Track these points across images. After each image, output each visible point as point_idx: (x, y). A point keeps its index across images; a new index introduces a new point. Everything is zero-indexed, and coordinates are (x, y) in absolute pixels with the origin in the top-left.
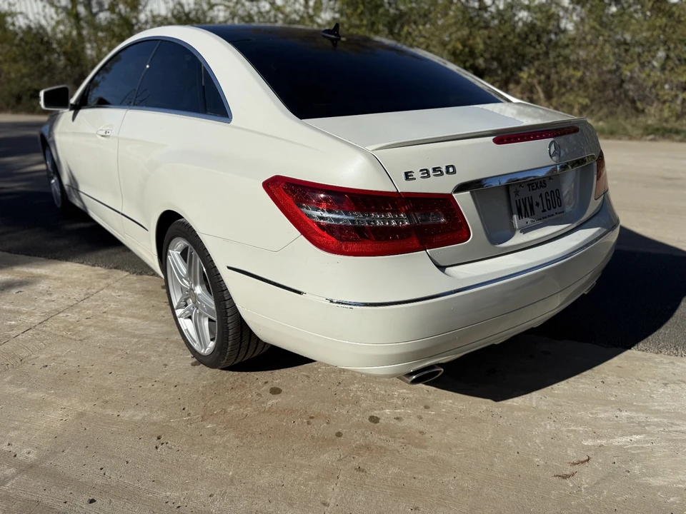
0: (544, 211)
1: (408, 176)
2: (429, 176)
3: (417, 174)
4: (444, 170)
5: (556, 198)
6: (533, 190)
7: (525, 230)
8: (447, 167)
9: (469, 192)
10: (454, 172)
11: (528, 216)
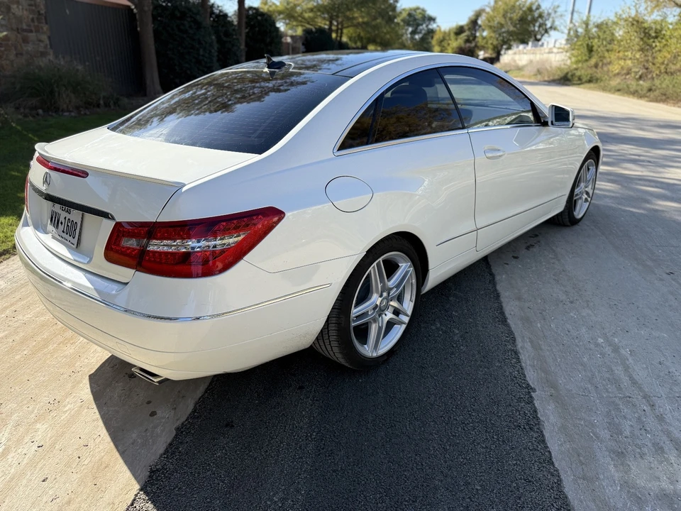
6: (62, 209)
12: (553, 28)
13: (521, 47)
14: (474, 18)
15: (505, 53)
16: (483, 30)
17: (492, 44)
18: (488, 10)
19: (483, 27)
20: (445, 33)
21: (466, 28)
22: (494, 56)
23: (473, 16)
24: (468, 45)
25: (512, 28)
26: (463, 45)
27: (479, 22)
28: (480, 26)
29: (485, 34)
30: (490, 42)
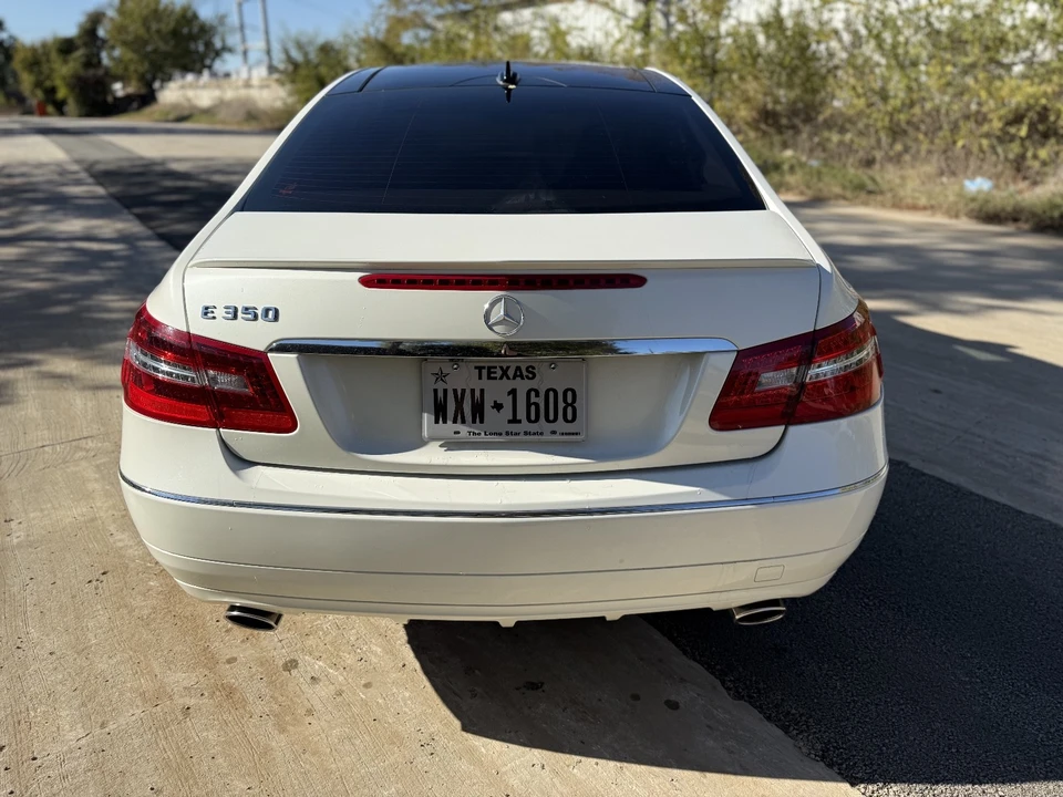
0: (514, 420)
1: (206, 311)
2: (235, 317)
3: (220, 312)
4: (259, 312)
5: (561, 405)
6: (489, 378)
7: (451, 445)
8: (267, 311)
9: (295, 356)
10: (276, 318)
11: (463, 422)
12: (226, 49)
13: (190, 77)
14: (88, 25)
15: (162, 87)
16: (113, 48)
17: (136, 71)
18: (111, 13)
19: (111, 42)
20: (33, 50)
21: (79, 42)
22: (143, 91)
23: (86, 22)
24: (91, 72)
25: (163, 47)
26: (82, 72)
27: (101, 33)
28: (104, 41)
29: (117, 53)
30: (132, 68)
